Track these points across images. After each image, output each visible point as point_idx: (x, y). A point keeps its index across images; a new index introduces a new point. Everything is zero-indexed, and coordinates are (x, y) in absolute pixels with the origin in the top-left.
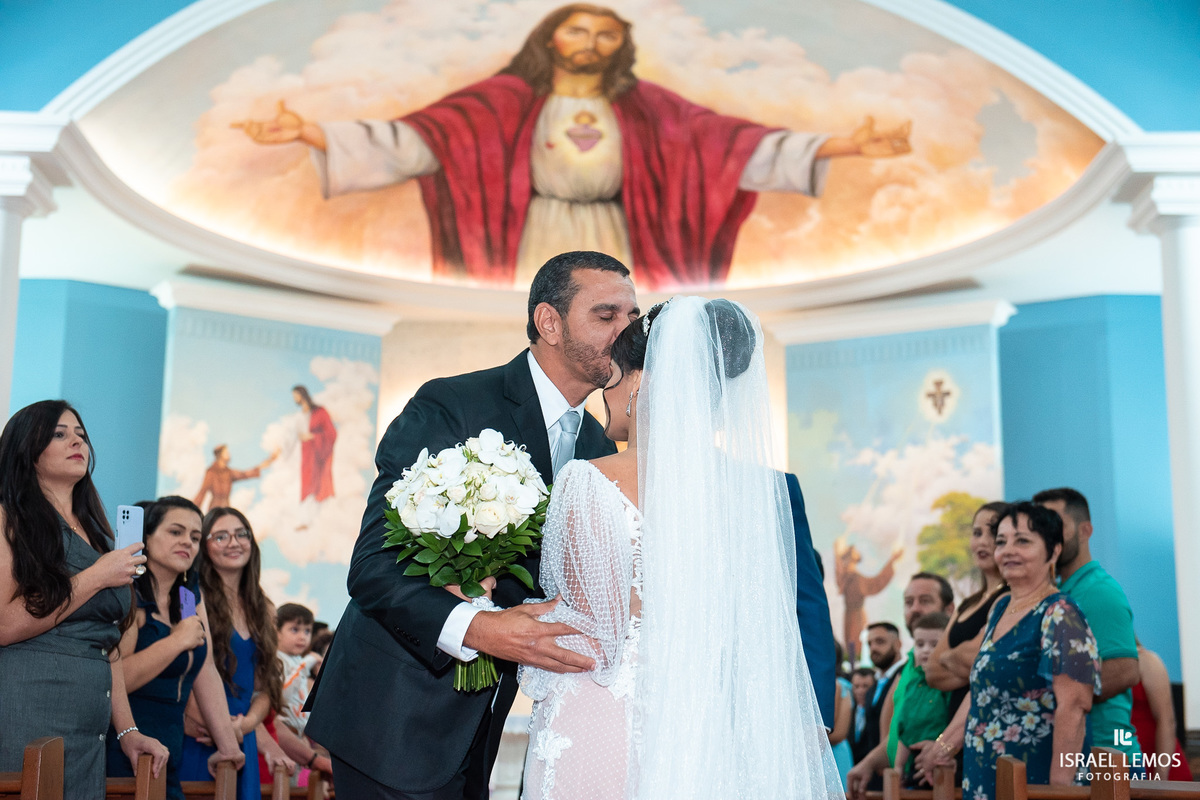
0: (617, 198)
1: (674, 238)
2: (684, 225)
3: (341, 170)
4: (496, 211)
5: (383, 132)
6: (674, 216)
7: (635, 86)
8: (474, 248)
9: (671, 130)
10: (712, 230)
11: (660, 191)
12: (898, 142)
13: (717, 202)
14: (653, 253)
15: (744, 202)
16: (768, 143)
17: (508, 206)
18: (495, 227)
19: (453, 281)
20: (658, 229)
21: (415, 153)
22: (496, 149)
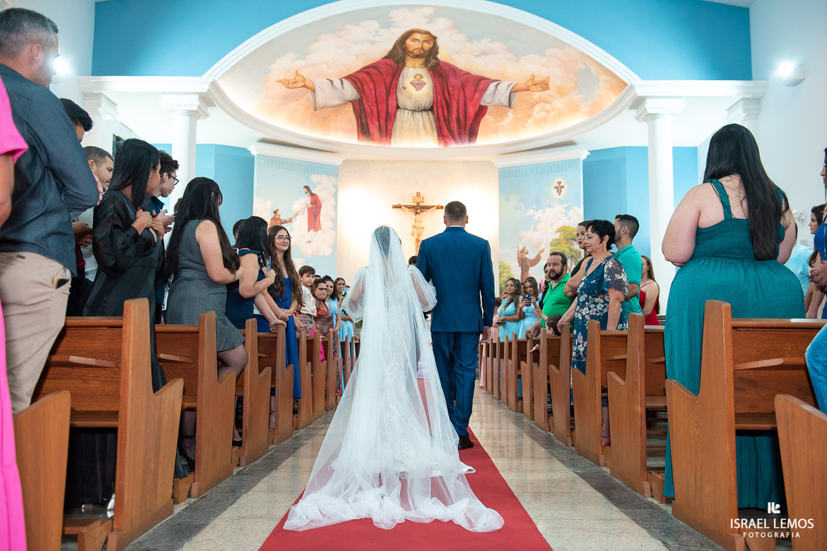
0: (431, 109)
1: (454, 125)
2: (458, 119)
3: (321, 99)
4: (383, 115)
5: (337, 83)
6: (454, 116)
7: (438, 63)
8: (374, 130)
9: (453, 81)
10: (469, 122)
11: (448, 106)
12: (544, 85)
13: (472, 111)
14: (446, 131)
15: (482, 111)
16: (492, 86)
17: (387, 113)
18: (383, 121)
19: (366, 144)
20: (448, 122)
21: (350, 92)
22: (383, 89)
